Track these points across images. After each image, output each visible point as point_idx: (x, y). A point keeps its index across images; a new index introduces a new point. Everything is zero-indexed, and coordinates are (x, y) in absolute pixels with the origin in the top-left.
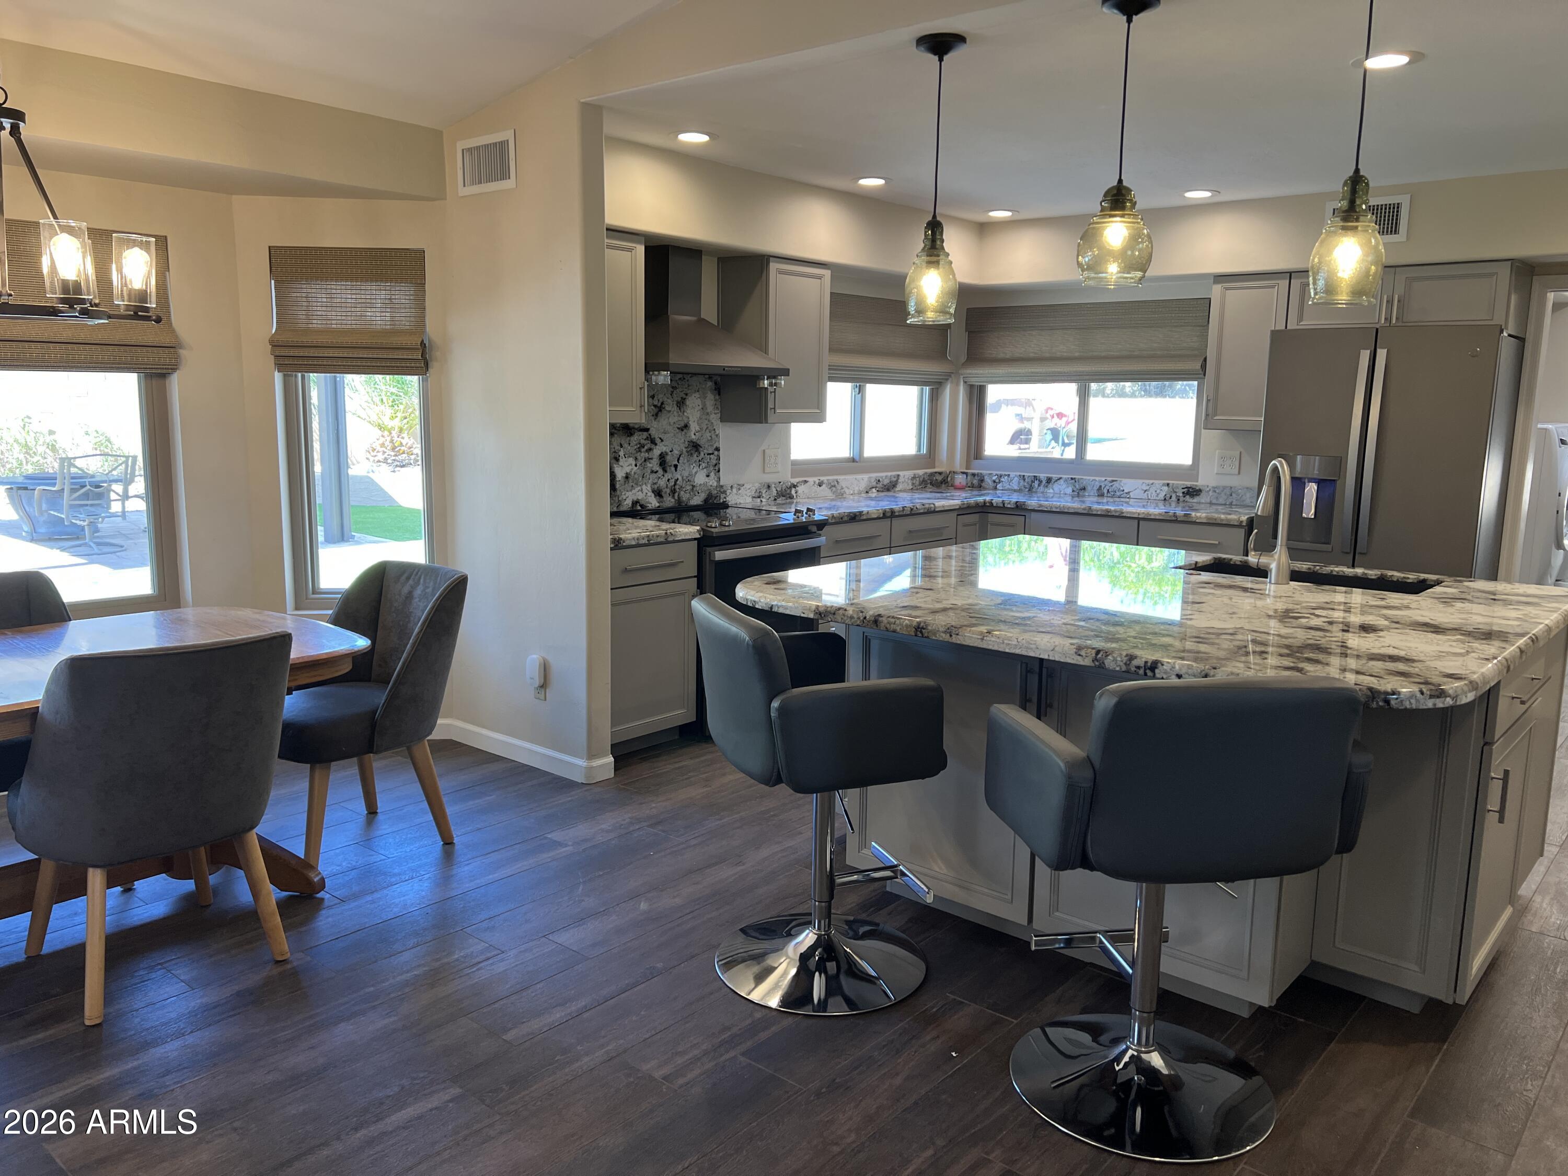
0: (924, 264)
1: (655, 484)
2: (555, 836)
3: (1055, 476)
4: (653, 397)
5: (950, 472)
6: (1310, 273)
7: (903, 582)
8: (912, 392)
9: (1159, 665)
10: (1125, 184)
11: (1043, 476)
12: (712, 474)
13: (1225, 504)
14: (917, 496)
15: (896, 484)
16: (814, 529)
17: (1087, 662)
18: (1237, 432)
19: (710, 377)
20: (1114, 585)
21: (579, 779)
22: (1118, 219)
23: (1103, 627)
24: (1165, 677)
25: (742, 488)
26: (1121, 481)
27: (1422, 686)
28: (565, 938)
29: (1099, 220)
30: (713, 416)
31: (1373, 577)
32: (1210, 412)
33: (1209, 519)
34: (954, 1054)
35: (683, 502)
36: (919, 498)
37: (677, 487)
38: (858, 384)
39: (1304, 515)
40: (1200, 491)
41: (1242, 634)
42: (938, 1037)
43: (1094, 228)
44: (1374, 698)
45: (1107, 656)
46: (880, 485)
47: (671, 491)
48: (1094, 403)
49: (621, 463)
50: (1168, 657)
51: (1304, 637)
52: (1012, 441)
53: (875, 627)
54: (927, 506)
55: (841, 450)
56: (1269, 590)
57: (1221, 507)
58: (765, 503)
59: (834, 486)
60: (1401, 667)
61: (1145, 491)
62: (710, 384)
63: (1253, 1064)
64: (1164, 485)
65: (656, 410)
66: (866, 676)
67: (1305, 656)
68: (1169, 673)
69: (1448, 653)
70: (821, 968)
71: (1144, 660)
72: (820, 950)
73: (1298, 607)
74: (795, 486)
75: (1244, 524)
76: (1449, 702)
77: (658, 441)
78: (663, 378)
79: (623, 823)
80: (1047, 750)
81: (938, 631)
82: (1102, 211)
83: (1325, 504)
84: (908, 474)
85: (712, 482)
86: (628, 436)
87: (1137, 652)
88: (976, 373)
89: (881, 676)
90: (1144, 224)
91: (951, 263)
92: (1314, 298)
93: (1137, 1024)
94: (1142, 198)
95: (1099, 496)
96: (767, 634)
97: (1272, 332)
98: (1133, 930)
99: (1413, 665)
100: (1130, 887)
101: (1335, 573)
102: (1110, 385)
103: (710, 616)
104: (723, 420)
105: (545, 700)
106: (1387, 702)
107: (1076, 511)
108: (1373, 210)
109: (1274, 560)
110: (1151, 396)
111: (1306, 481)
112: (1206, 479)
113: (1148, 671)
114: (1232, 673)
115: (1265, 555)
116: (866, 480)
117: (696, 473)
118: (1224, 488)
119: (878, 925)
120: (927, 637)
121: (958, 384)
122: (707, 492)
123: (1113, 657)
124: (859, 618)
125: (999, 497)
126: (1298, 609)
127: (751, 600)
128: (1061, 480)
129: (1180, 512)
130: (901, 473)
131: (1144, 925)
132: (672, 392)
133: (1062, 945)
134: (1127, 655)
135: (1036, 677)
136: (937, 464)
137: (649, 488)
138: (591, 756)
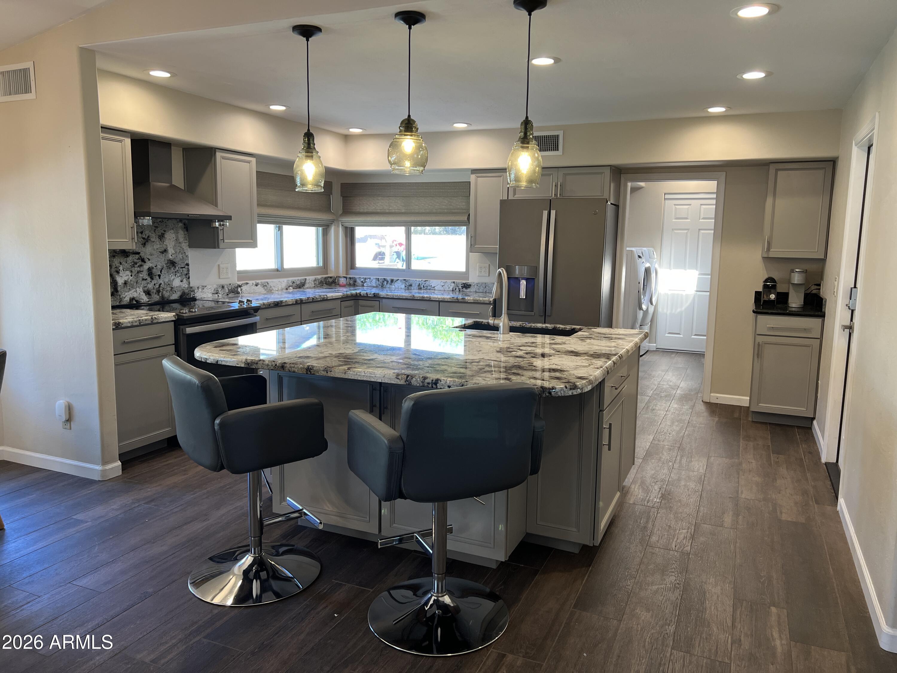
0: (304, 158)
1: (146, 287)
2: (79, 517)
3: (395, 279)
4: (142, 233)
5: (337, 277)
6: (507, 170)
7: (313, 341)
8: (312, 230)
9: (439, 381)
10: (412, 117)
11: (389, 279)
12: (185, 280)
13: (483, 292)
14: (317, 291)
15: (305, 284)
16: (252, 312)
17: (402, 382)
18: (487, 254)
19: (181, 220)
20: (435, 337)
21: (97, 478)
22: (409, 137)
23: (412, 362)
24: (442, 388)
25: (205, 288)
26: (430, 281)
27: (566, 384)
28: (84, 582)
29: (398, 137)
30: (183, 244)
31: (551, 328)
32: (473, 243)
33: (474, 300)
34: (336, 615)
35: (166, 298)
36: (317, 292)
37: (161, 288)
38: (278, 225)
39: (520, 297)
40: (470, 285)
41: (483, 362)
42: (327, 606)
43: (396, 141)
44: (544, 392)
45: (413, 378)
46: (295, 285)
47: (157, 291)
48: (414, 237)
49: (120, 275)
50: (444, 376)
51: (513, 362)
52: (375, 259)
53: (282, 370)
54: (322, 296)
55: (270, 264)
56: (500, 338)
57: (480, 294)
58: (221, 297)
59: (266, 286)
60: (558, 374)
61: (443, 286)
62: (180, 224)
63: (498, 593)
64: (452, 282)
65: (144, 241)
66: (281, 399)
67: (512, 372)
68: (444, 385)
69: (580, 366)
70: (257, 576)
71: (431, 379)
72: (256, 566)
73: (512, 346)
74: (240, 286)
75: (492, 303)
76: (579, 391)
77: (147, 260)
78: (147, 221)
79: (127, 503)
80: (377, 433)
81: (320, 370)
82: (400, 132)
83: (530, 290)
84: (312, 278)
85: (185, 285)
86: (125, 257)
87: (428, 375)
88: (349, 220)
89: (289, 399)
90: (423, 141)
91: (320, 157)
92: (510, 184)
93: (436, 581)
94: (422, 127)
95: (419, 289)
96: (210, 378)
97: (501, 200)
98: (432, 529)
99: (564, 373)
100: (430, 505)
101: (532, 327)
102: (428, 228)
103: (174, 369)
104: (190, 246)
105: (71, 429)
106: (550, 393)
107: (406, 298)
108: (535, 138)
109: (501, 321)
110: (449, 234)
111: (521, 279)
112: (472, 280)
113: (433, 385)
114: (475, 383)
115: (497, 319)
116: (286, 281)
117: (173, 280)
118: (482, 283)
119: (294, 546)
120: (314, 374)
121: (338, 227)
122: (182, 291)
123: (416, 379)
124: (272, 365)
125: (365, 291)
126: (512, 347)
127: (204, 358)
128: (399, 281)
129: (460, 297)
130: (307, 278)
131: (438, 526)
132: (155, 230)
133: (397, 543)
134: (423, 377)
135: (378, 392)
136: (328, 272)
137: (141, 290)
138: (105, 462)
